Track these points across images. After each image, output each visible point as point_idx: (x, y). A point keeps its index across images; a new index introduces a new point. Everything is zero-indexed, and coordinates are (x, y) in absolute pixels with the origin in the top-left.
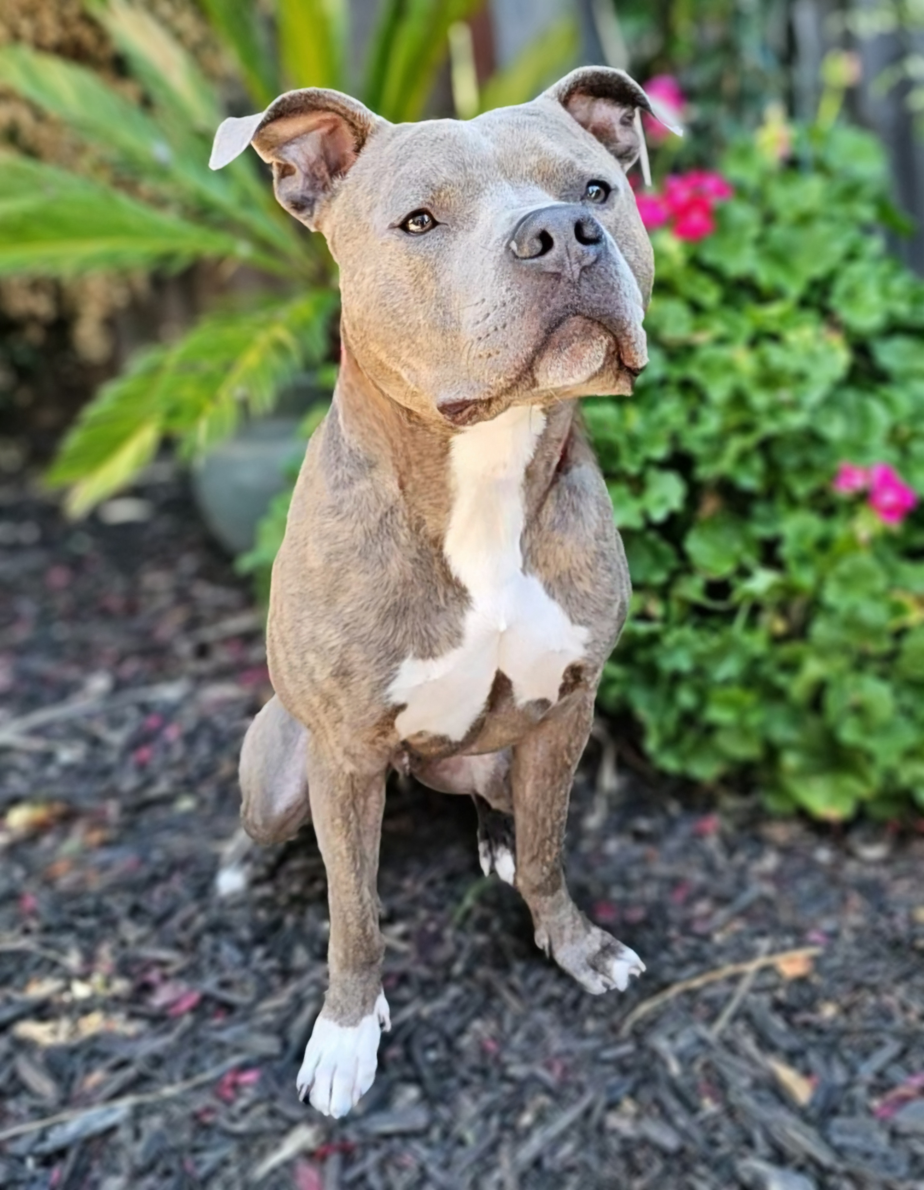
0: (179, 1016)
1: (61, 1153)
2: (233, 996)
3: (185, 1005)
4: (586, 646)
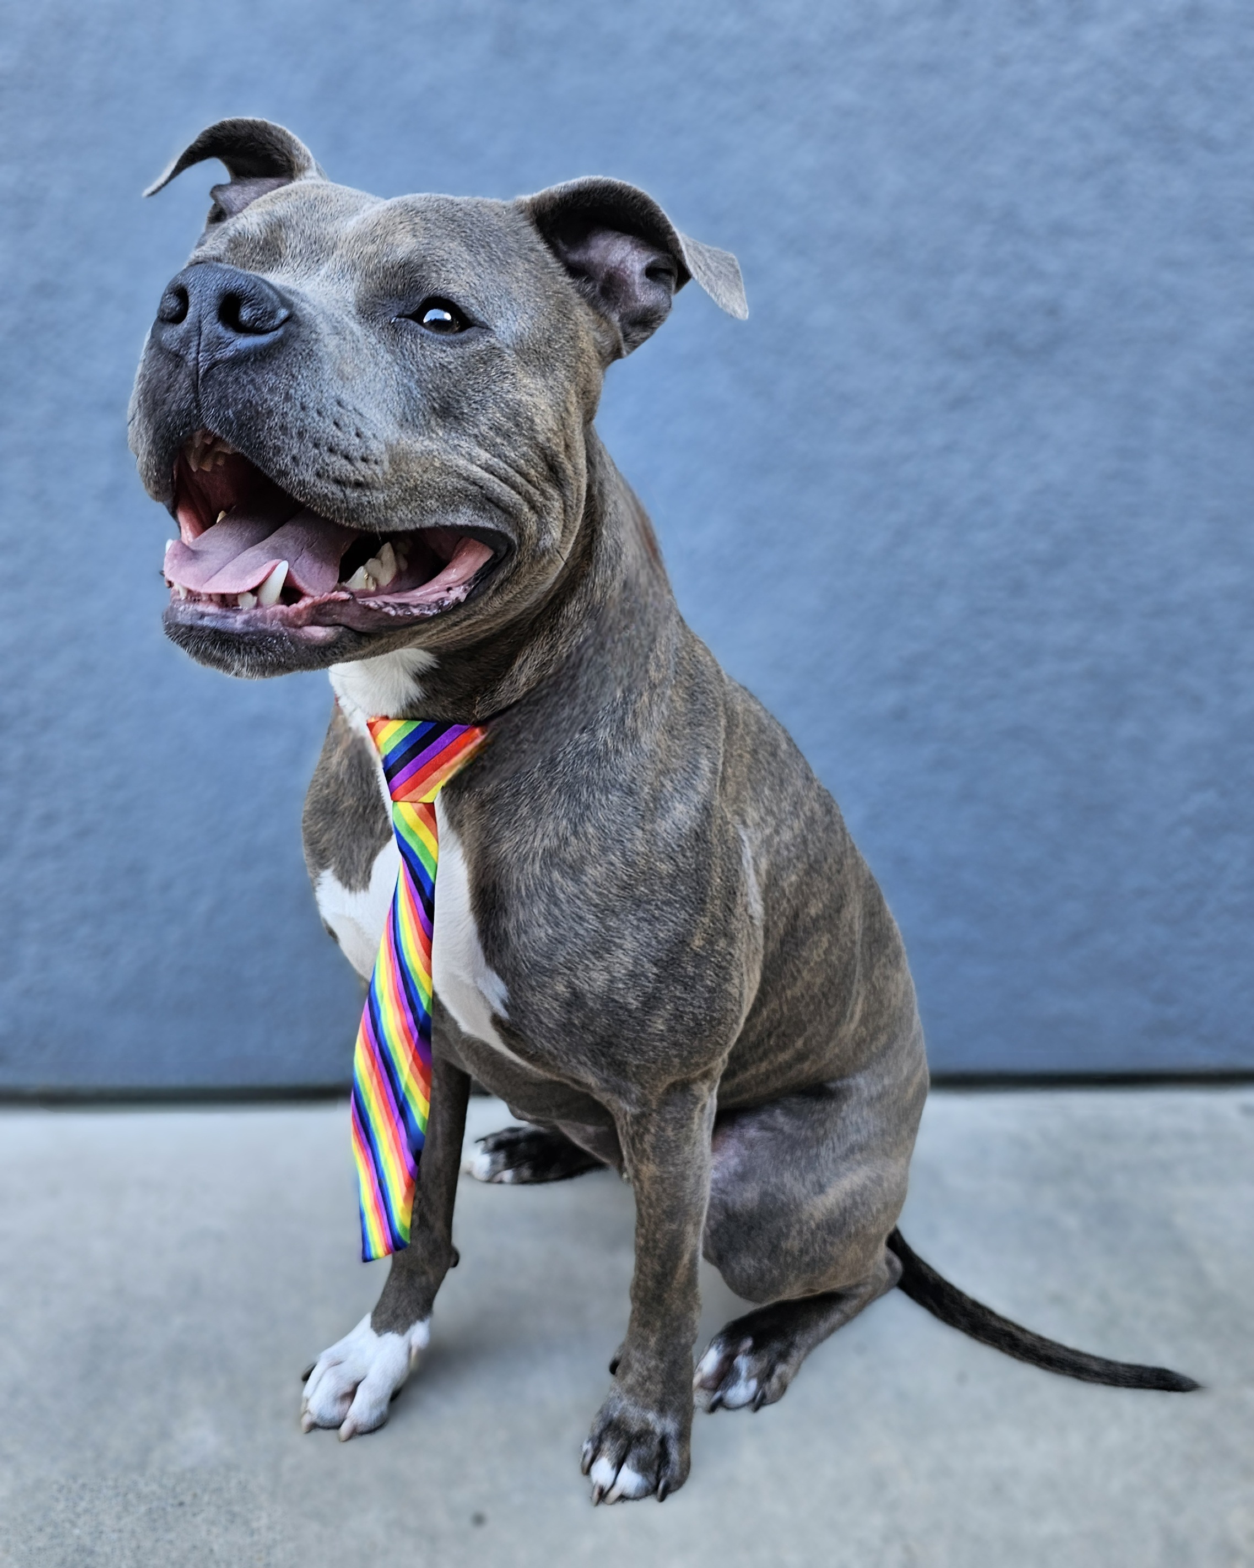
4: (506, 1006)
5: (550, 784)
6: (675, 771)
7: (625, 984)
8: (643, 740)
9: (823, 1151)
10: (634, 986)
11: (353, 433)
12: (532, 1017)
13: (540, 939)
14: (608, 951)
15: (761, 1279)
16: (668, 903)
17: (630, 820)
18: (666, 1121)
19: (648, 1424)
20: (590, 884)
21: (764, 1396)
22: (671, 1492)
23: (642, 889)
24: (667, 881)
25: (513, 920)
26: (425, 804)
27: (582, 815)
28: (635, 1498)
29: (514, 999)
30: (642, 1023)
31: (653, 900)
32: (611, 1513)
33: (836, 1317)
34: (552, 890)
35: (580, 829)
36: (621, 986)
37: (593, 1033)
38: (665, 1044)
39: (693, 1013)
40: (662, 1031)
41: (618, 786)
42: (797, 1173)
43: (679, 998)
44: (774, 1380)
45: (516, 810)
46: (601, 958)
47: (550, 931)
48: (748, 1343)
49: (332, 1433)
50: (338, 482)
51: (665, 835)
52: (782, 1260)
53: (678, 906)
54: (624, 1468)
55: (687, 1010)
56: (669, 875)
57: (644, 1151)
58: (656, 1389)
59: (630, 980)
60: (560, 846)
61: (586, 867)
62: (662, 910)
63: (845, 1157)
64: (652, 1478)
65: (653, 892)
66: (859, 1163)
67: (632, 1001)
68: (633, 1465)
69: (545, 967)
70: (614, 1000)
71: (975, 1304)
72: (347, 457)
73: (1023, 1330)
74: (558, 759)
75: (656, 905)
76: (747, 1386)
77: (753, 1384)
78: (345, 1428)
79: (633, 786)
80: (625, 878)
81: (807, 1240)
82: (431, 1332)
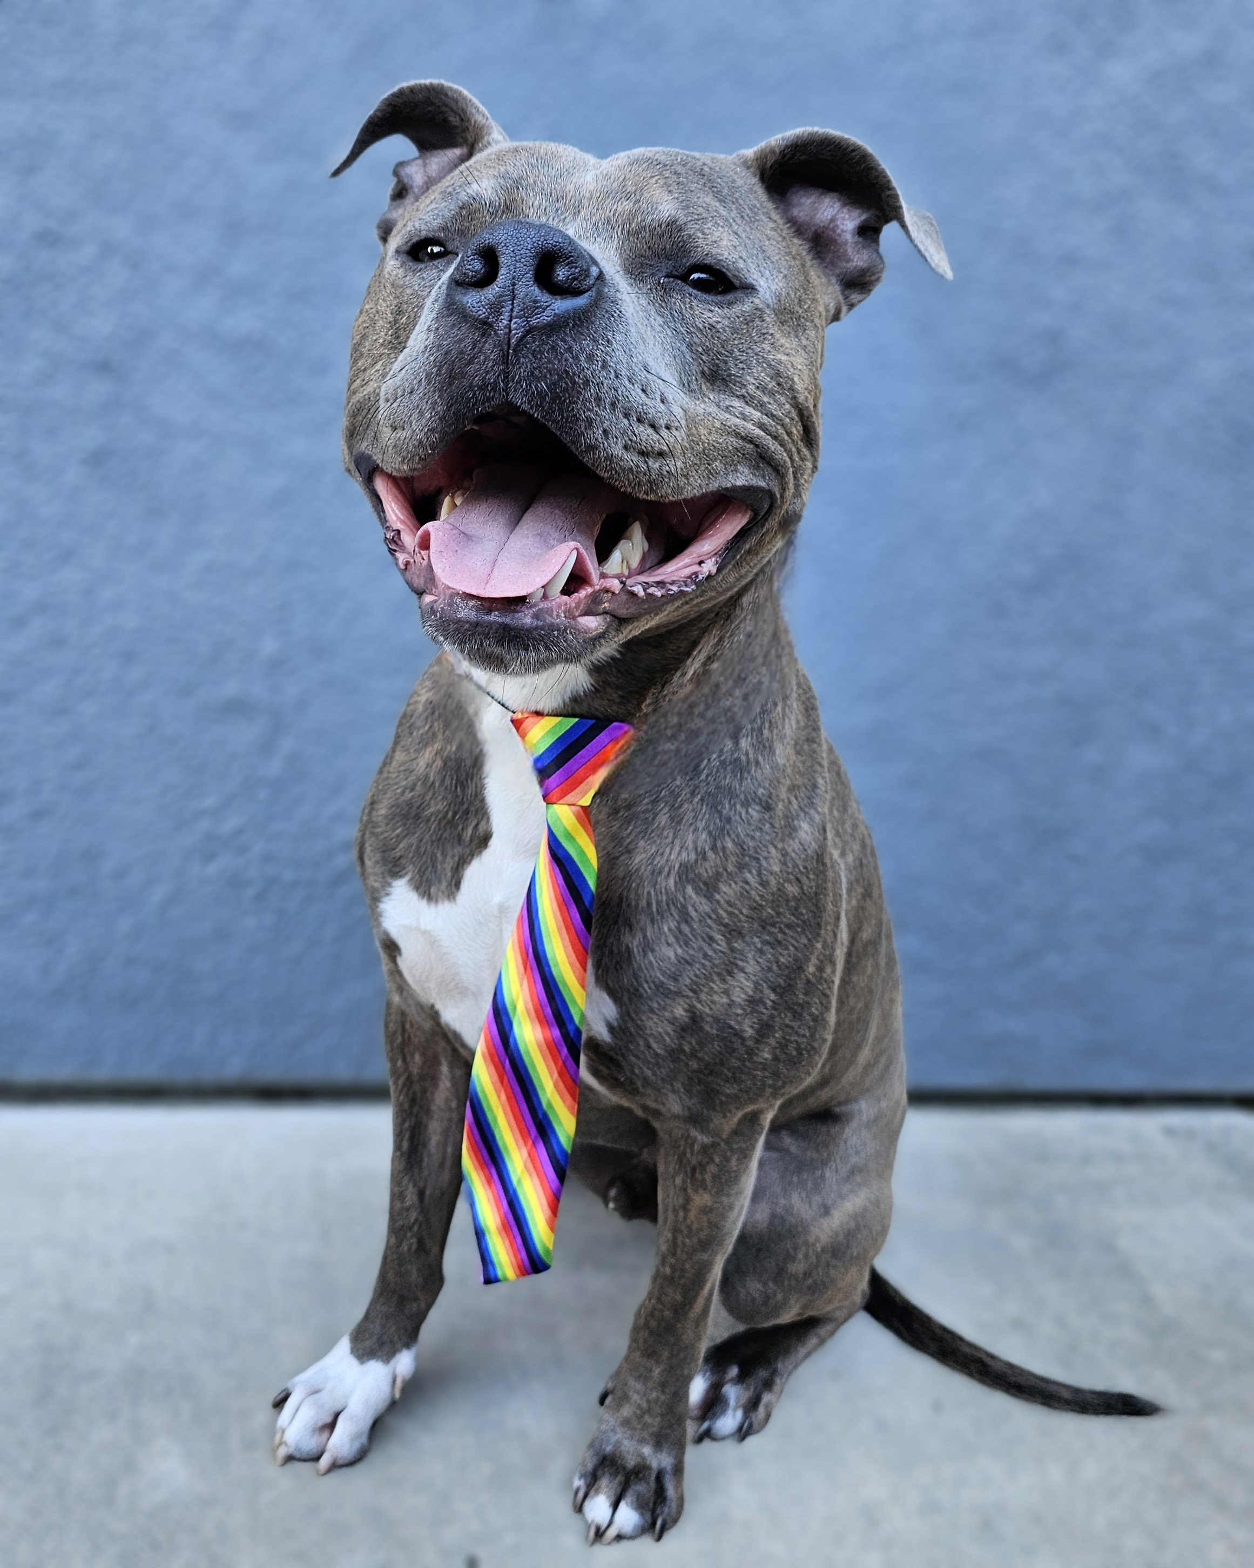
4: (611, 1028)
5: (693, 793)
6: (799, 787)
7: (744, 1009)
8: (778, 752)
9: (828, 1174)
10: (752, 1013)
11: (658, 400)
12: (641, 1042)
13: (669, 959)
14: (730, 973)
15: (765, 1303)
16: (789, 926)
17: (768, 838)
18: (732, 1151)
19: (644, 1458)
20: (722, 902)
21: (750, 1426)
22: (668, 1529)
23: (769, 910)
24: (793, 903)
25: (639, 936)
26: (582, 807)
27: (723, 829)
28: (632, 1538)
29: (624, 1021)
30: (751, 1052)
31: (777, 922)
32: (607, 1553)
33: (813, 1341)
34: (684, 907)
35: (719, 844)
36: (739, 1011)
37: (700, 1060)
38: (767, 1074)
39: (797, 1042)
40: (766, 1059)
41: (757, 800)
42: (804, 1195)
43: (787, 1026)
44: (761, 1410)
45: (654, 819)
46: (724, 981)
47: (680, 951)
48: (734, 1371)
49: (309, 1466)
50: (642, 453)
51: (793, 855)
52: (786, 1283)
53: (799, 930)
54: (623, 1506)
55: (793, 1039)
56: (795, 898)
57: (704, 1181)
58: (654, 1422)
59: (747, 1005)
60: (696, 861)
61: (721, 885)
62: (785, 934)
63: (847, 1179)
64: (648, 1516)
65: (778, 914)
66: (859, 1185)
67: (748, 1029)
68: (632, 1502)
69: (669, 989)
70: (731, 1027)
71: (944, 1329)
72: (653, 426)
73: (992, 1357)
74: (702, 766)
75: (780, 928)
76: (734, 1416)
77: (739, 1414)
78: (325, 1462)
79: (769, 800)
80: (758, 898)
81: (812, 1263)
82: (417, 1358)
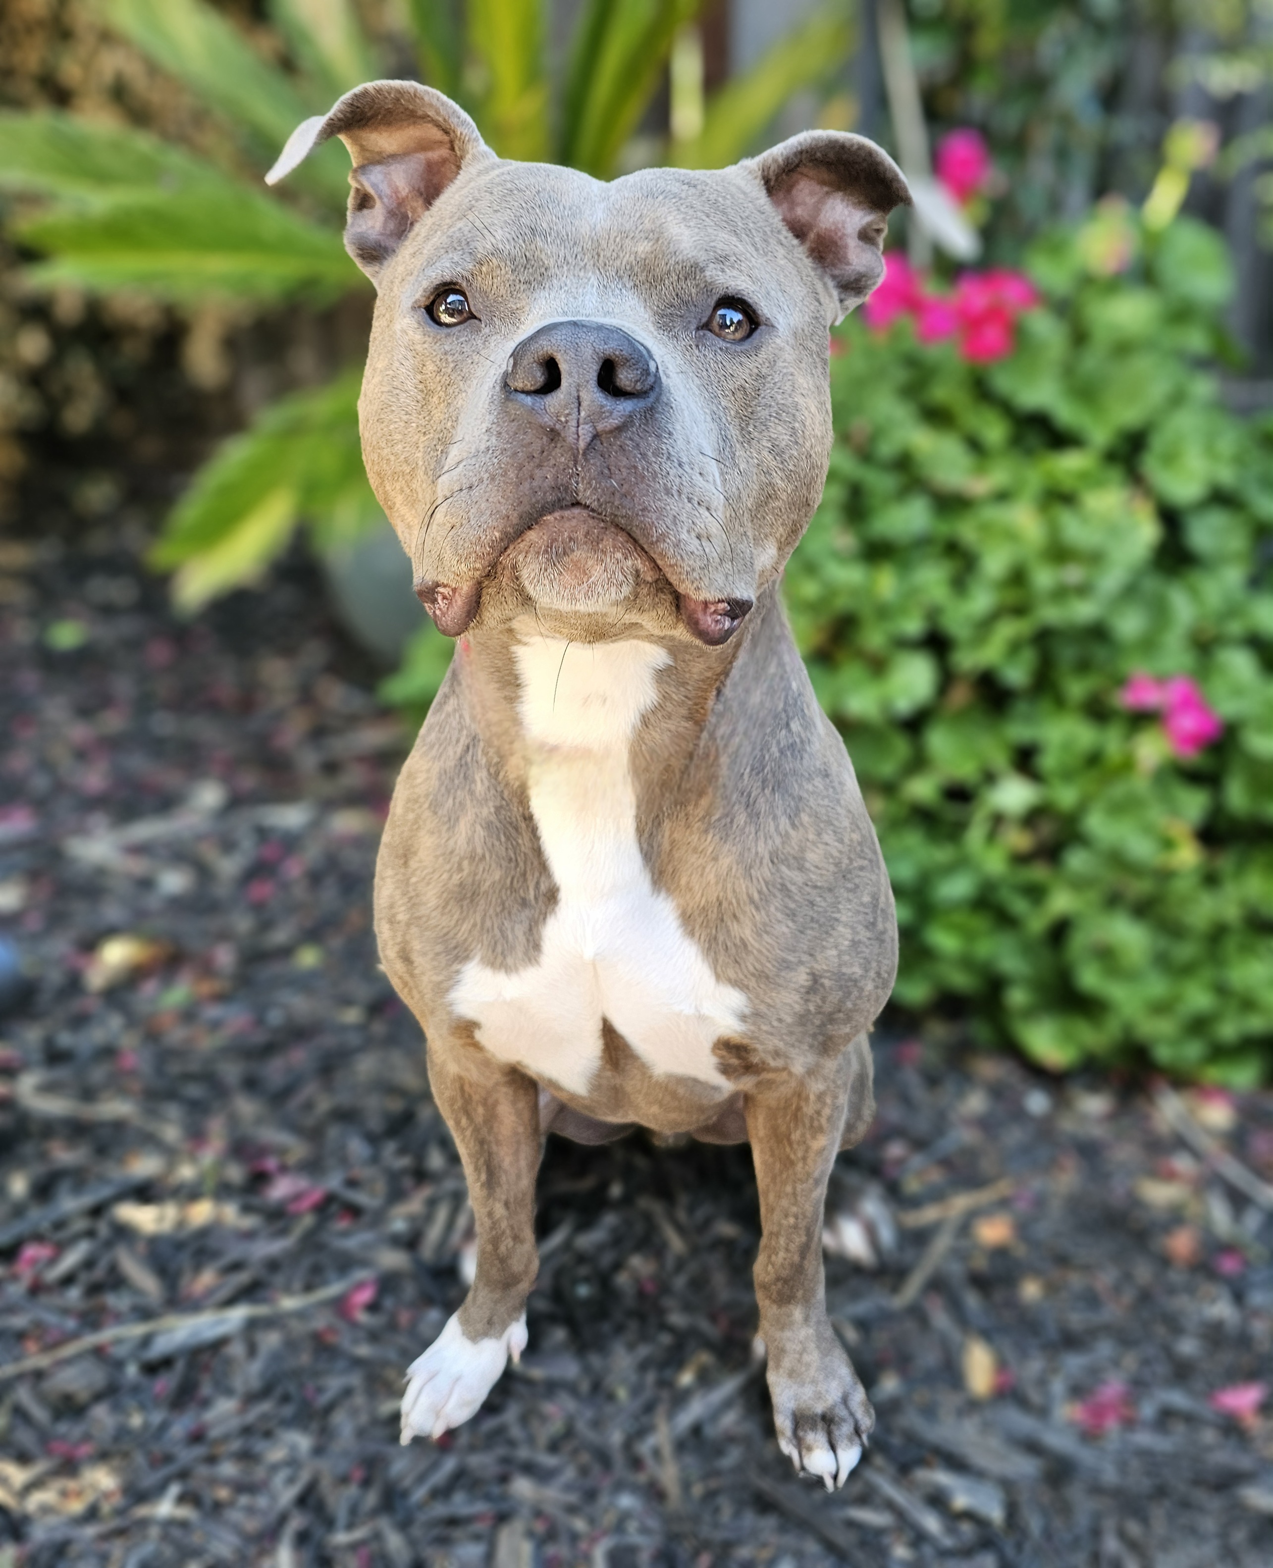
0: (297, 1216)
1: (166, 1363)
2: (361, 1198)
3: (306, 1204)
4: (743, 1018)
11: (712, 482)
12: (773, 1019)
13: (785, 934)
20: (812, 869)
23: (846, 861)
25: (750, 925)
29: (755, 1006)
38: (870, 1003)
43: (879, 955)
46: (830, 935)
50: (698, 536)
54: (840, 1450)
55: (884, 964)
61: (807, 854)
65: (852, 862)
68: (846, 1445)
69: (791, 961)
75: (855, 873)
